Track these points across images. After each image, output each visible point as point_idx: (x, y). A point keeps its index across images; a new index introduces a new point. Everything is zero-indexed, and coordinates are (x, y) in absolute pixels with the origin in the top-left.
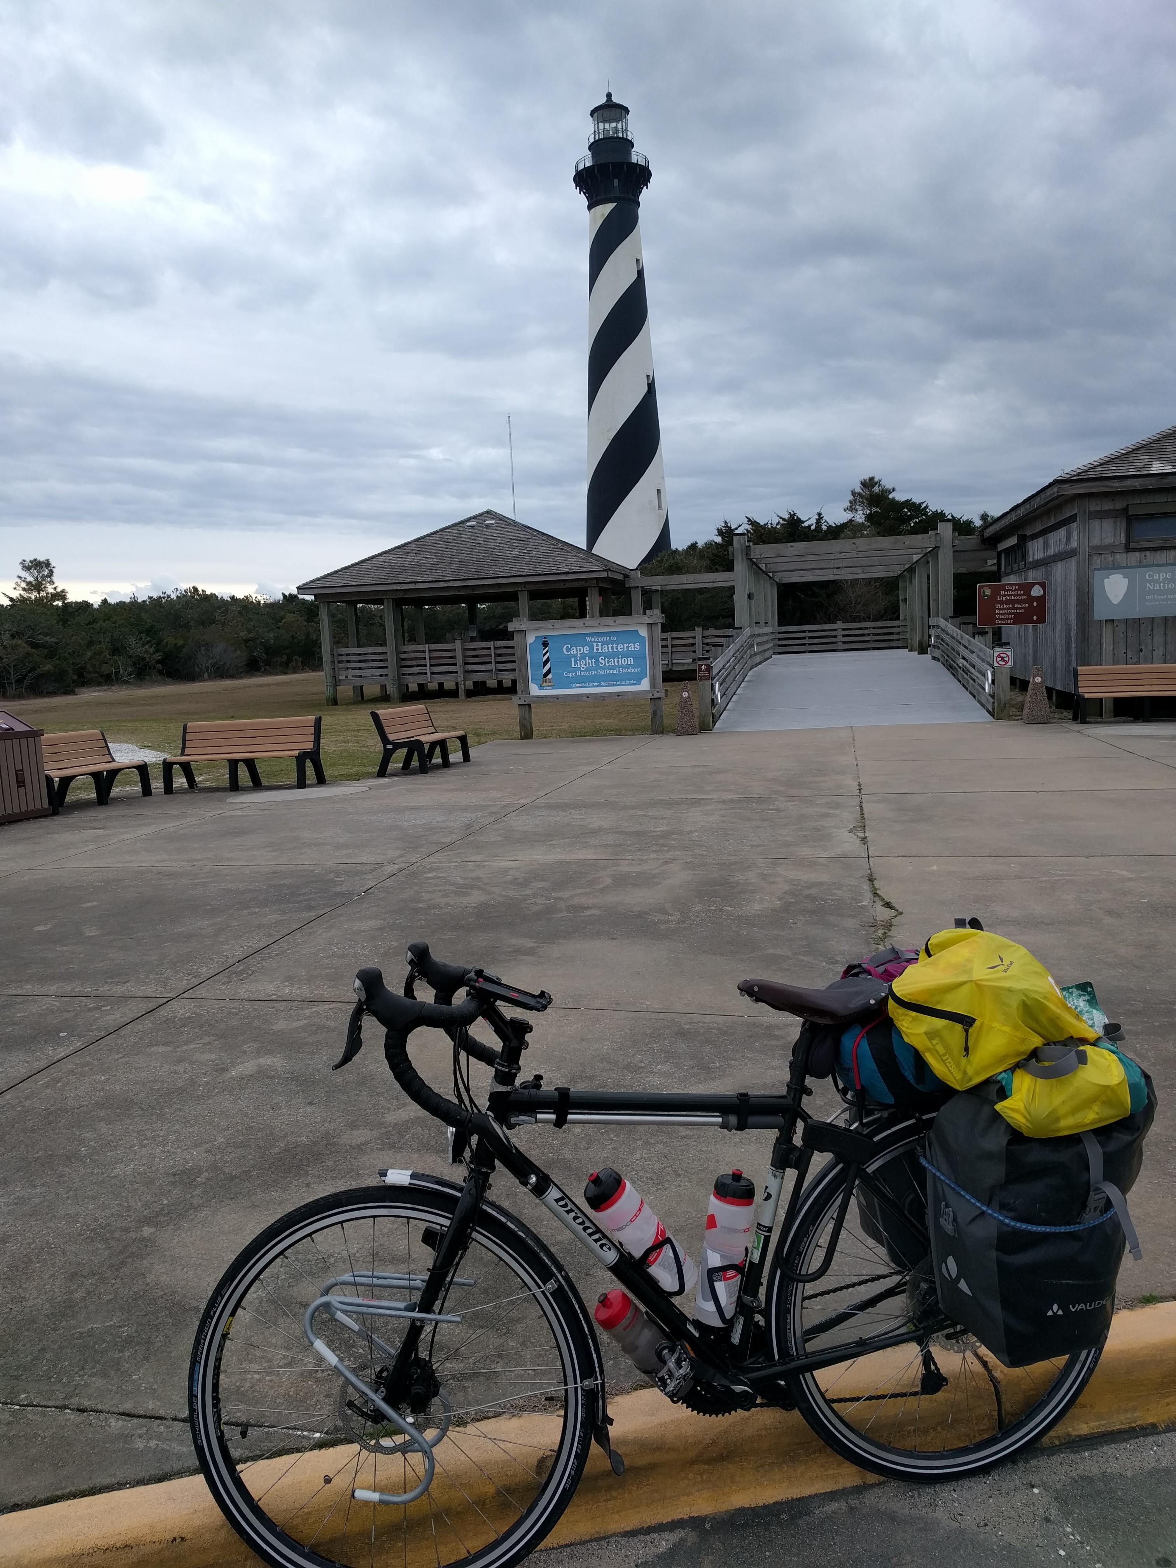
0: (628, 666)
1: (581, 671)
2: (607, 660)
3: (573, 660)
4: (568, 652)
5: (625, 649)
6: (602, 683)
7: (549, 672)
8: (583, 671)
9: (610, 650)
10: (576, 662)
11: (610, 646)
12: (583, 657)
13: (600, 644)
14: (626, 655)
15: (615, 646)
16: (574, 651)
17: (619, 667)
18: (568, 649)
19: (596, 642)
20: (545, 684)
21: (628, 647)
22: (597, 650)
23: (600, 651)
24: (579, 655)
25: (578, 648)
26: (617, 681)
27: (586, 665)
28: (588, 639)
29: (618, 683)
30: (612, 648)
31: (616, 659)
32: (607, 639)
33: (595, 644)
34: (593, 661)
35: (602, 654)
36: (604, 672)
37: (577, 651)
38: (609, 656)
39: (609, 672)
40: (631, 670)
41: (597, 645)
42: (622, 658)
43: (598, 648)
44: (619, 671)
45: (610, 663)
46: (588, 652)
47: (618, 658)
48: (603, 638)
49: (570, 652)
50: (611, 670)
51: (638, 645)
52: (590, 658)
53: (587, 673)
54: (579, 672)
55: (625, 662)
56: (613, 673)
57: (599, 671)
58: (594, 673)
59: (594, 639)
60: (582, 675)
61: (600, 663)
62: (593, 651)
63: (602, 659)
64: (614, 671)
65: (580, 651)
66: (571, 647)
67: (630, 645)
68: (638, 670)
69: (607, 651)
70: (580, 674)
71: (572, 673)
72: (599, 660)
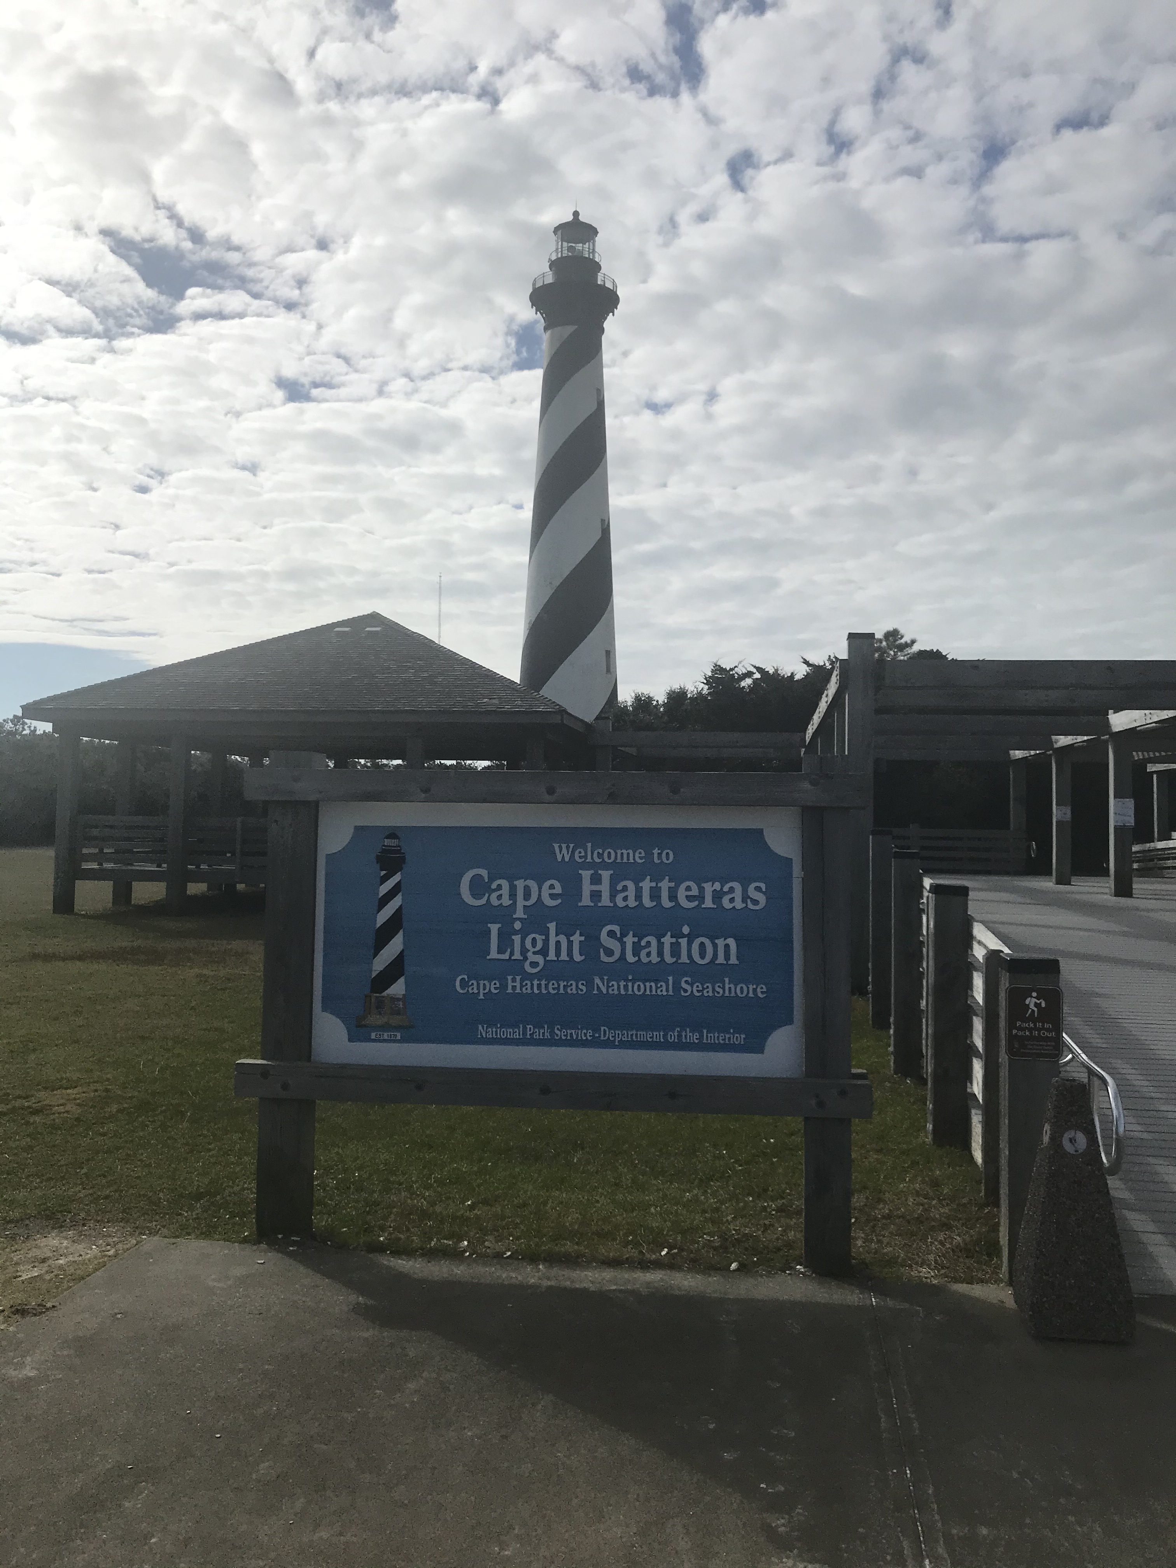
0: (712, 973)
1: (526, 977)
2: (630, 940)
3: (494, 928)
4: (475, 895)
5: (708, 903)
6: (605, 1033)
7: (395, 969)
8: (531, 977)
10: (505, 936)
11: (646, 885)
12: (536, 920)
13: (606, 875)
14: (708, 925)
16: (500, 897)
17: (678, 970)
18: (479, 887)
19: (592, 866)
20: (374, 1019)
21: (718, 896)
22: (596, 896)
23: (605, 901)
24: (520, 913)
25: (520, 884)
26: (667, 1029)
27: (544, 952)
28: (562, 853)
29: (673, 1037)
30: (655, 894)
31: (667, 940)
32: (637, 857)
33: (586, 874)
34: (577, 938)
35: (613, 915)
36: (616, 988)
37: (513, 895)
38: (639, 923)
39: (637, 989)
40: (729, 989)
41: (596, 879)
42: (691, 939)
43: (597, 889)
44: (677, 987)
45: (643, 953)
46: (559, 901)
47: (678, 935)
48: (619, 852)
49: (487, 895)
50: (644, 981)
51: (758, 889)
52: (566, 929)
53: (547, 986)
54: (514, 980)
55: (702, 955)
56: (654, 993)
57: (597, 981)
58: (577, 986)
59: (586, 853)
60: (529, 991)
61: (601, 950)
62: (581, 900)
63: (611, 934)
64: (657, 988)
65: (527, 895)
66: (492, 879)
67: (726, 889)
68: (755, 990)
69: (632, 903)
70: (521, 989)
71: (486, 982)
72: (598, 938)
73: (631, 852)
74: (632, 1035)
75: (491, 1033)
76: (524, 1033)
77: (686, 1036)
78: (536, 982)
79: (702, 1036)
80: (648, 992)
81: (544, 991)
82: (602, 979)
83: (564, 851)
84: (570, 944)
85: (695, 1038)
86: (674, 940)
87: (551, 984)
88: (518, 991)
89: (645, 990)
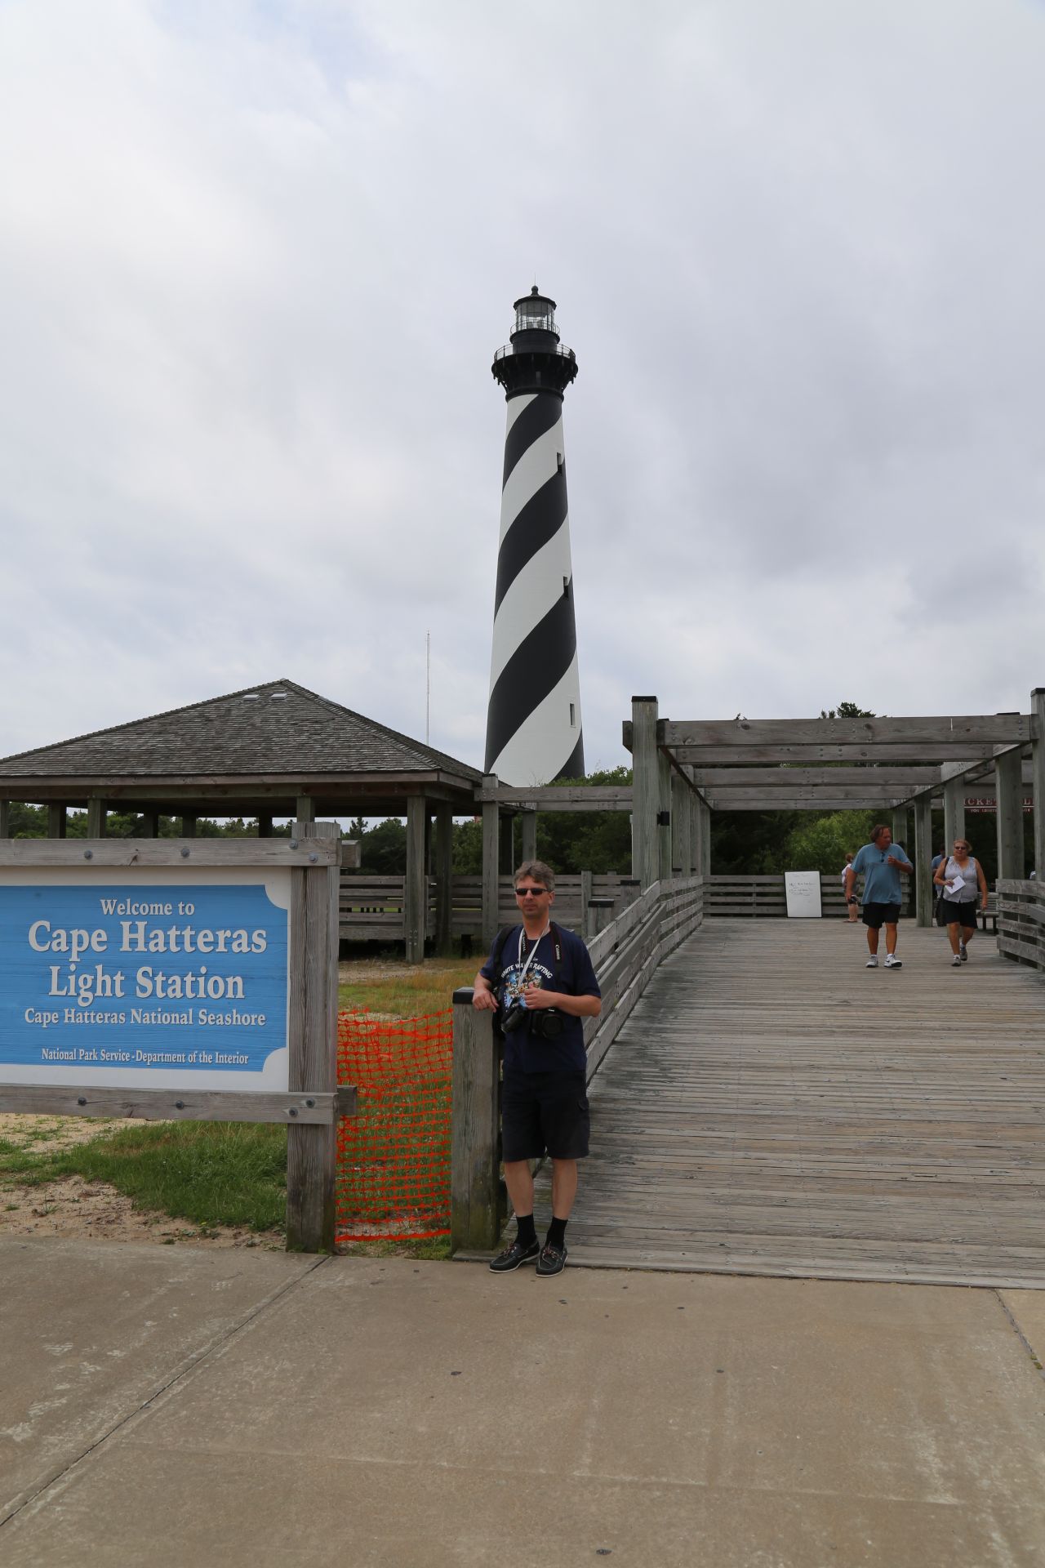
0: (224, 1005)
1: (79, 1009)
2: (159, 979)
3: (55, 970)
4: (41, 943)
5: (221, 948)
6: (140, 1055)
8: (83, 1010)
9: (174, 948)
10: (63, 976)
11: (173, 933)
12: (87, 963)
13: (141, 925)
14: (221, 966)
15: (187, 933)
16: (59, 944)
17: (197, 1003)
18: (43, 936)
19: (132, 918)
21: (228, 942)
22: (133, 943)
23: (141, 947)
24: (74, 957)
25: (75, 933)
26: (187, 1050)
27: (93, 989)
28: (107, 907)
29: (192, 1058)
30: (180, 941)
31: (189, 979)
32: (167, 909)
33: (126, 925)
34: (118, 978)
35: (147, 958)
36: (149, 1019)
37: (69, 943)
38: (167, 965)
39: (165, 1019)
40: (236, 1018)
41: (134, 929)
42: (207, 976)
43: (134, 937)
44: (196, 1018)
45: (170, 990)
46: (105, 947)
47: (196, 975)
48: (152, 906)
49: (49, 943)
50: (170, 1012)
51: (260, 935)
52: (110, 970)
53: (95, 1016)
54: (70, 1012)
55: (216, 991)
56: (178, 1022)
57: (134, 1012)
58: (118, 1017)
59: (126, 907)
60: (81, 1021)
61: (137, 988)
62: (121, 947)
63: (145, 974)
64: (180, 1018)
65: (80, 943)
66: (53, 929)
67: (235, 936)
68: (256, 1019)
69: (162, 948)
70: (75, 1020)
71: (48, 1014)
72: (135, 978)
73: (161, 906)
74: (160, 1057)
75: (52, 1055)
76: (78, 1056)
77: (202, 1057)
78: (86, 1014)
79: (214, 1058)
80: (173, 1022)
81: (93, 1022)
82: (138, 1013)
83: (109, 905)
84: (113, 982)
85: (207, 1058)
86: (194, 979)
87: (98, 1016)
88: (73, 1021)
89: (171, 1020)
